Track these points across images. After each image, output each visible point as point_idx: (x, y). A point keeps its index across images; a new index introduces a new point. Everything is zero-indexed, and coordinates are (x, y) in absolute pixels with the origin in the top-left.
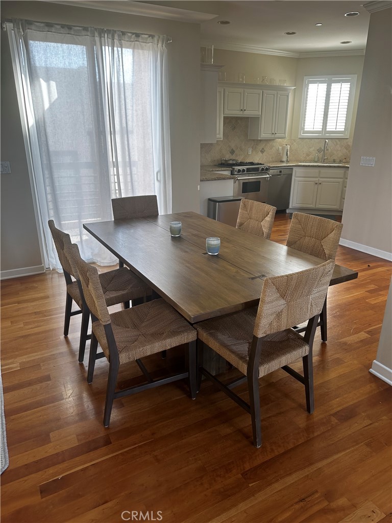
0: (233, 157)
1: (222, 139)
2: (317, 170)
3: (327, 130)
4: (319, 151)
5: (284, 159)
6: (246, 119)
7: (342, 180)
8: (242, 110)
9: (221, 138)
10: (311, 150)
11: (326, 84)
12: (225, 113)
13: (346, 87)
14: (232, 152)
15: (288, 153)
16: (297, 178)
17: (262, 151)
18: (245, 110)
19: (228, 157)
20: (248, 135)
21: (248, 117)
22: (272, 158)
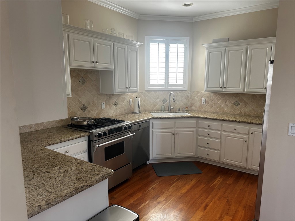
0: (86, 114)
1: (71, 96)
2: (172, 122)
3: (169, 83)
4: (164, 101)
5: (137, 110)
6: (96, 73)
7: (195, 129)
8: (93, 62)
9: (69, 95)
10: (157, 100)
11: (165, 44)
12: (72, 64)
13: (182, 47)
14: (84, 108)
15: (139, 104)
16: (154, 130)
17: (116, 105)
18: (97, 62)
19: (79, 114)
20: (100, 90)
21: (99, 70)
22: (125, 110)
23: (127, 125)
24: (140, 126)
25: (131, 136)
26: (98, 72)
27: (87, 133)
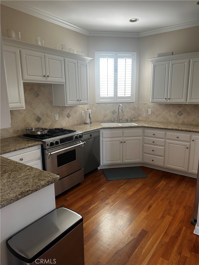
0: (41, 125)
1: (25, 108)
2: (120, 131)
3: (118, 96)
4: (114, 112)
5: (88, 121)
6: (49, 86)
7: (141, 138)
8: (44, 76)
9: (23, 107)
10: (107, 112)
11: (113, 59)
12: (25, 78)
13: (129, 61)
15: (91, 116)
16: (104, 139)
17: (68, 116)
18: (48, 76)
19: (34, 125)
20: (53, 102)
21: (51, 84)
22: (77, 121)
23: (78, 134)
24: (91, 135)
25: (82, 145)
26: (50, 85)
27: (40, 142)
